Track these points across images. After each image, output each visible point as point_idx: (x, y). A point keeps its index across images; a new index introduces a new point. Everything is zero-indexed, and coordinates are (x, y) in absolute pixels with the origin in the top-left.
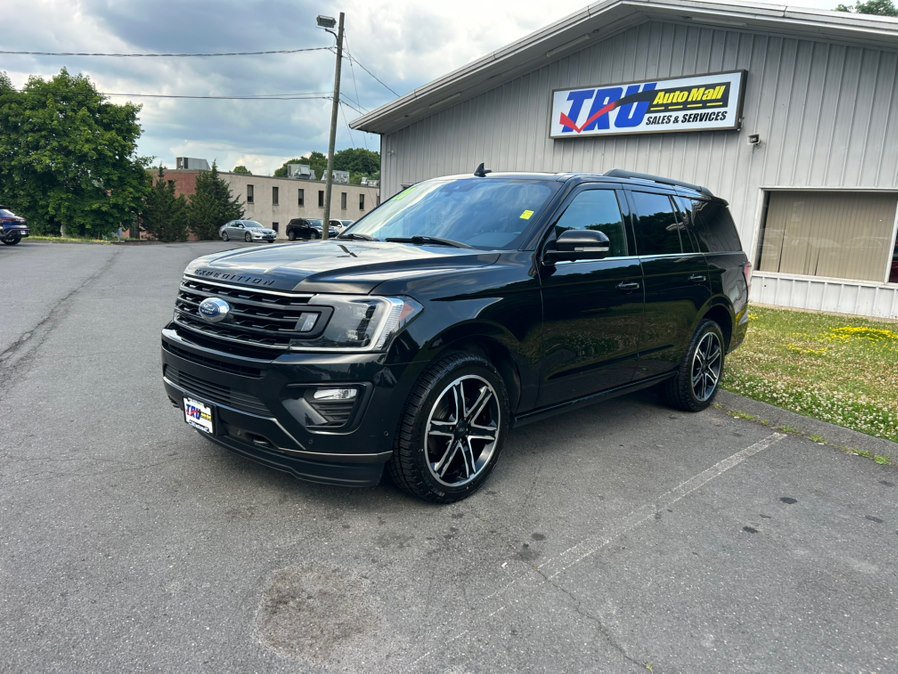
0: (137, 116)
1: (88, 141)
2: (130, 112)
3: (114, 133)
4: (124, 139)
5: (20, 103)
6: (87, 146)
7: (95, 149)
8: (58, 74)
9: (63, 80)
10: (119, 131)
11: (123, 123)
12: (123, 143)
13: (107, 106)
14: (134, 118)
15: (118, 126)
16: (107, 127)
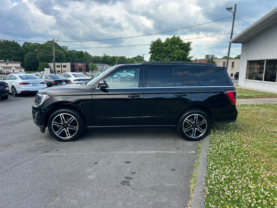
0: (191, 45)
1: (176, 54)
2: (189, 44)
3: (183, 50)
4: (186, 52)
5: (162, 45)
6: (176, 55)
7: (178, 56)
8: (173, 36)
9: (174, 38)
10: (185, 50)
11: (186, 47)
12: (185, 53)
13: (183, 43)
14: (190, 46)
15: (185, 49)
16: (182, 49)
